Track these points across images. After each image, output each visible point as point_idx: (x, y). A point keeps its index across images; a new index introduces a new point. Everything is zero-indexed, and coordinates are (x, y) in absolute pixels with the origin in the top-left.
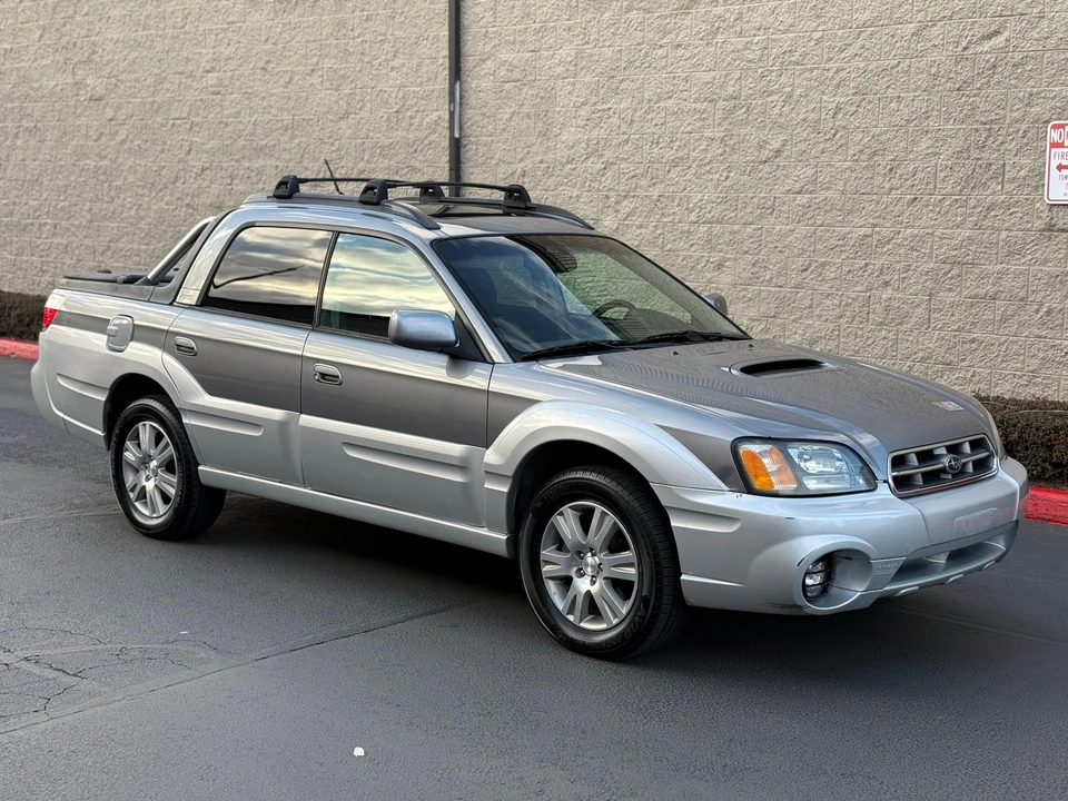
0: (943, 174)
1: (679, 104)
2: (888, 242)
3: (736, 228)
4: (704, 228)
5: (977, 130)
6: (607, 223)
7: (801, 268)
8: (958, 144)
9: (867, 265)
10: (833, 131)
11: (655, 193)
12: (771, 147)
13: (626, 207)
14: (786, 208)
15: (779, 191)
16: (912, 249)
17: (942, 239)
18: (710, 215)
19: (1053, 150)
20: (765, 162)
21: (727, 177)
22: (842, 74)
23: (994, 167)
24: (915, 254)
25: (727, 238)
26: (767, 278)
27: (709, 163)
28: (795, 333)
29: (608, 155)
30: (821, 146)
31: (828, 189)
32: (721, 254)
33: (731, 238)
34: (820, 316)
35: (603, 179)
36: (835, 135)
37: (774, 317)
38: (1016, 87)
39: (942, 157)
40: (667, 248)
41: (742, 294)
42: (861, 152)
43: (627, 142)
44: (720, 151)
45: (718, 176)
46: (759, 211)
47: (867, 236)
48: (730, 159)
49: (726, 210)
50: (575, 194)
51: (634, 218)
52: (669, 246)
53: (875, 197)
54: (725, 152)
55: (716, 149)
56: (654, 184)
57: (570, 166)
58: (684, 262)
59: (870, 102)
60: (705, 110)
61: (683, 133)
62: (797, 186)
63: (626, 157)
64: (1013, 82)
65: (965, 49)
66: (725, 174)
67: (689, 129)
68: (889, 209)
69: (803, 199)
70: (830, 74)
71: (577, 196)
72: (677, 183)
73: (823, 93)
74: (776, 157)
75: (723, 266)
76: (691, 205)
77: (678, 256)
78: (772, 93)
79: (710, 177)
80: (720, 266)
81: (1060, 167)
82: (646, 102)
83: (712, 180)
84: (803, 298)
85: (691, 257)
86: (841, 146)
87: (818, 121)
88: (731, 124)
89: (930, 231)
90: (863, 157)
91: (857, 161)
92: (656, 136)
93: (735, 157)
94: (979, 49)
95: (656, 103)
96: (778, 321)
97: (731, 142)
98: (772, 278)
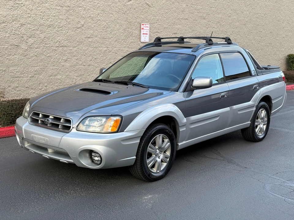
0: (121, 34)
1: (50, 6)
2: (111, 52)
3: (71, 48)
4: (61, 48)
5: (128, 24)
6: (23, 47)
7: (91, 60)
8: (124, 27)
9: (106, 58)
10: (97, 21)
11: (42, 36)
12: (81, 24)
13: (31, 41)
14: (85, 42)
15: (83, 37)
16: (116, 53)
17: (122, 50)
18: (63, 44)
19: (142, 30)
20: (79, 28)
21: (68, 32)
22: (99, 5)
23: (131, 33)
24: (116, 54)
25: (69, 51)
26: (81, 63)
27: (61, 27)
28: (89, 79)
29: (22, 21)
30: (94, 24)
31: (96, 37)
32: (67, 57)
33: (70, 51)
34: (95, 73)
35: (20, 30)
36: (97, 22)
37: (83, 75)
38: (134, 14)
39: (121, 30)
40: (48, 56)
41: (73, 69)
42: (104, 27)
43: (30, 17)
44: (65, 23)
45: (65, 31)
46: (78, 43)
47: (106, 50)
48: (68, 26)
49: (68, 43)
50: (7, 36)
51: (34, 45)
52: (49, 55)
53: (107, 40)
54: (66, 24)
55: (63, 23)
56: (41, 33)
57: (4, 24)
58: (54, 60)
59: (106, 14)
60: (59, 9)
61: (52, 16)
62: (89, 36)
63: (30, 22)
64: (134, 13)
65: (125, 3)
66: (67, 31)
67: (54, 15)
68: (111, 43)
69: (90, 40)
70: (96, 4)
71: (9, 36)
72: (51, 33)
73: (94, 9)
74: (82, 27)
75: (67, 60)
76: (56, 41)
77: (52, 58)
78: (80, 7)
79: (62, 32)
80: (66, 61)
81: (143, 34)
82: (37, 3)
83: (63, 33)
84: (91, 68)
85: (56, 58)
86: (99, 25)
87: (93, 17)
88: (68, 15)
89: (119, 49)
90: (104, 29)
91: (103, 29)
92: (42, 16)
93: (70, 26)
94: (128, 4)
95: (41, 4)
96: (84, 76)
97: (68, 21)
98: (82, 63)
